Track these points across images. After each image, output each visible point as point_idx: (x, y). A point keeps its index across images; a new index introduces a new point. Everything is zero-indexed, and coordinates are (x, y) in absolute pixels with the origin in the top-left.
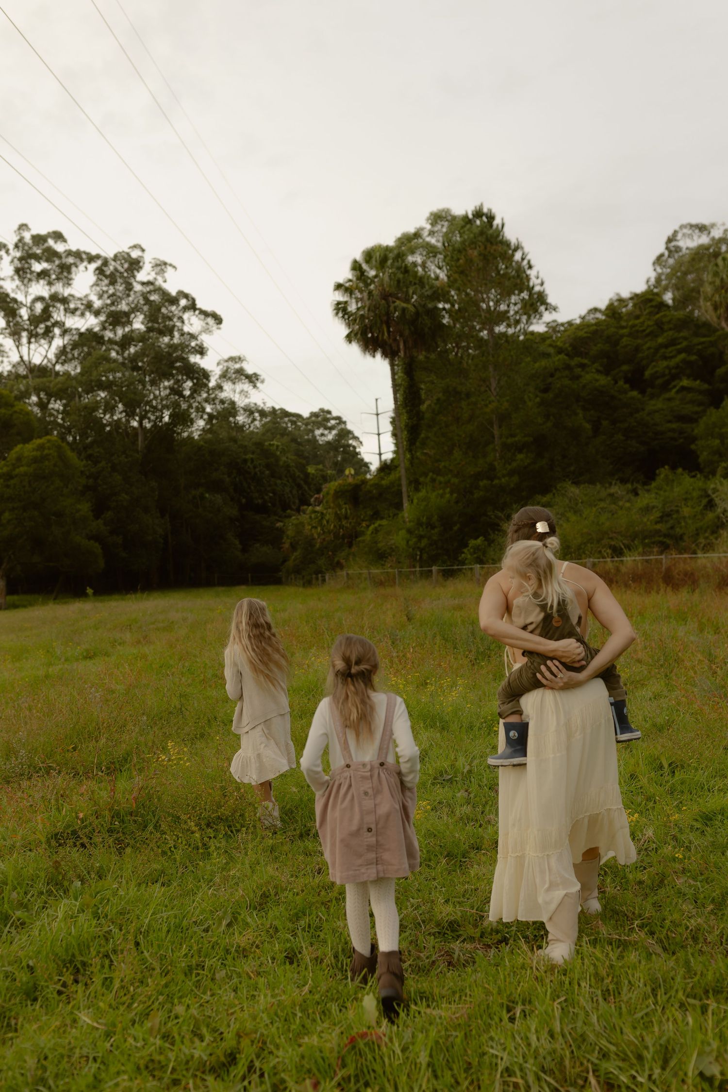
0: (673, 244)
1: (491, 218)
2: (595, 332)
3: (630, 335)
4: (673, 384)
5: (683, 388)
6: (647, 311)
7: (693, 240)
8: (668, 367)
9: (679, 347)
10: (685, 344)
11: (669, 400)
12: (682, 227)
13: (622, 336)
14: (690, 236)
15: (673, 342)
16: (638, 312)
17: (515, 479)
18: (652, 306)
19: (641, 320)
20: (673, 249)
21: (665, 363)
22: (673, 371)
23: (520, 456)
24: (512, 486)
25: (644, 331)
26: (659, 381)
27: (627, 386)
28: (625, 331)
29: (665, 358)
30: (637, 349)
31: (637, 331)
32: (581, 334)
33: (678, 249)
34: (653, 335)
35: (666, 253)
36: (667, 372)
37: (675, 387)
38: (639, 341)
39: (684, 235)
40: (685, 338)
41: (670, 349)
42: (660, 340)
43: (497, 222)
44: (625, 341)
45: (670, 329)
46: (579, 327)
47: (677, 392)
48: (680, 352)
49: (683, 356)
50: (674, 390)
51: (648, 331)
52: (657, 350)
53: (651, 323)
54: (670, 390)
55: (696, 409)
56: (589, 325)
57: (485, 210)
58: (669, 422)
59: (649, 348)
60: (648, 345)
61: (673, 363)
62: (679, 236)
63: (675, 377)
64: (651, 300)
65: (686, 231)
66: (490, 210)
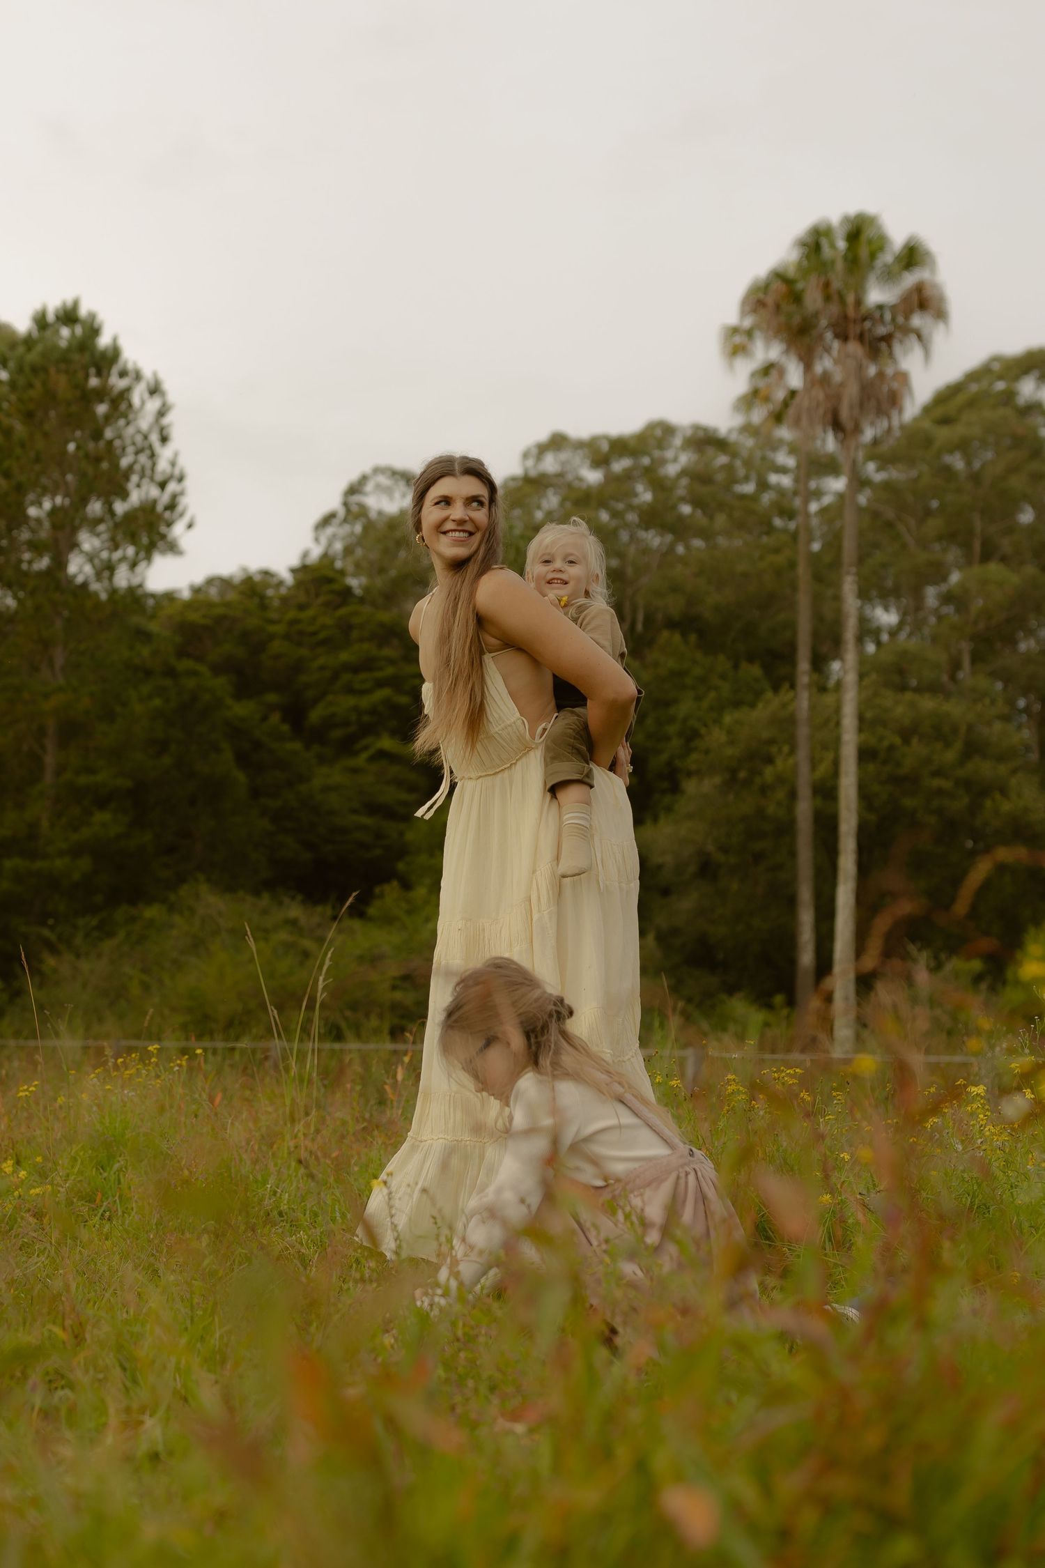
0: (355, 498)
1: (93, 331)
2: (220, 620)
3: (287, 637)
4: (365, 742)
5: (382, 754)
6: (321, 599)
7: (391, 498)
8: (355, 709)
9: (379, 674)
10: (390, 671)
11: (355, 771)
12: (377, 470)
13: (272, 637)
14: (388, 491)
15: (367, 665)
16: (302, 598)
17: (85, 864)
18: (332, 592)
19: (310, 613)
20: (355, 509)
21: (351, 701)
22: (366, 718)
23: (101, 817)
24: (76, 876)
25: (314, 634)
26: (337, 734)
27: (285, 728)
28: (279, 629)
29: (350, 690)
30: (298, 667)
31: (301, 633)
32: (193, 617)
33: (363, 511)
34: (328, 644)
35: (342, 512)
36: (353, 717)
37: (366, 748)
38: (304, 652)
39: (378, 487)
40: (392, 662)
41: (363, 676)
42: (344, 656)
43: (104, 341)
44: (277, 646)
45: (361, 640)
46: (189, 605)
47: (372, 759)
48: (380, 684)
49: (384, 693)
50: (364, 756)
51: (322, 636)
52: (336, 676)
53: (328, 620)
54: (356, 754)
55: (404, 796)
56: (210, 605)
57: (83, 312)
58: (355, 811)
59: (322, 668)
60: (321, 661)
61: (365, 702)
62: (369, 487)
63: (369, 730)
64: (329, 581)
65: (383, 480)
66: (92, 316)
